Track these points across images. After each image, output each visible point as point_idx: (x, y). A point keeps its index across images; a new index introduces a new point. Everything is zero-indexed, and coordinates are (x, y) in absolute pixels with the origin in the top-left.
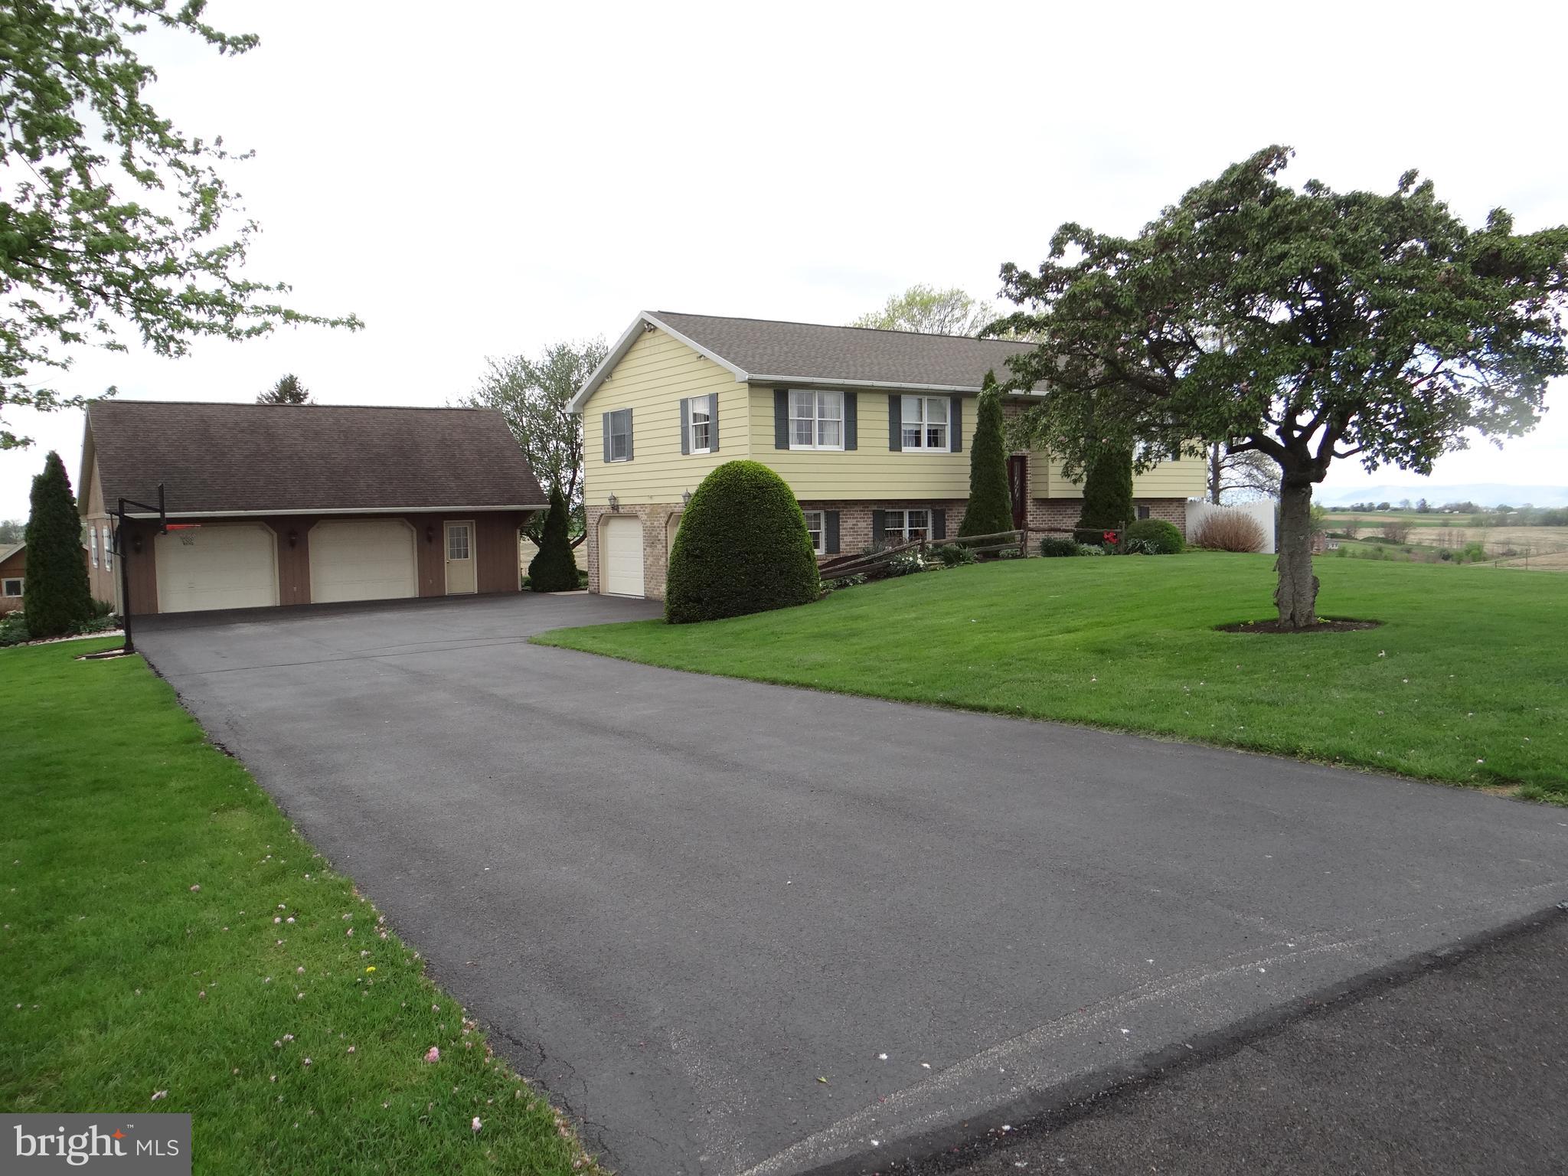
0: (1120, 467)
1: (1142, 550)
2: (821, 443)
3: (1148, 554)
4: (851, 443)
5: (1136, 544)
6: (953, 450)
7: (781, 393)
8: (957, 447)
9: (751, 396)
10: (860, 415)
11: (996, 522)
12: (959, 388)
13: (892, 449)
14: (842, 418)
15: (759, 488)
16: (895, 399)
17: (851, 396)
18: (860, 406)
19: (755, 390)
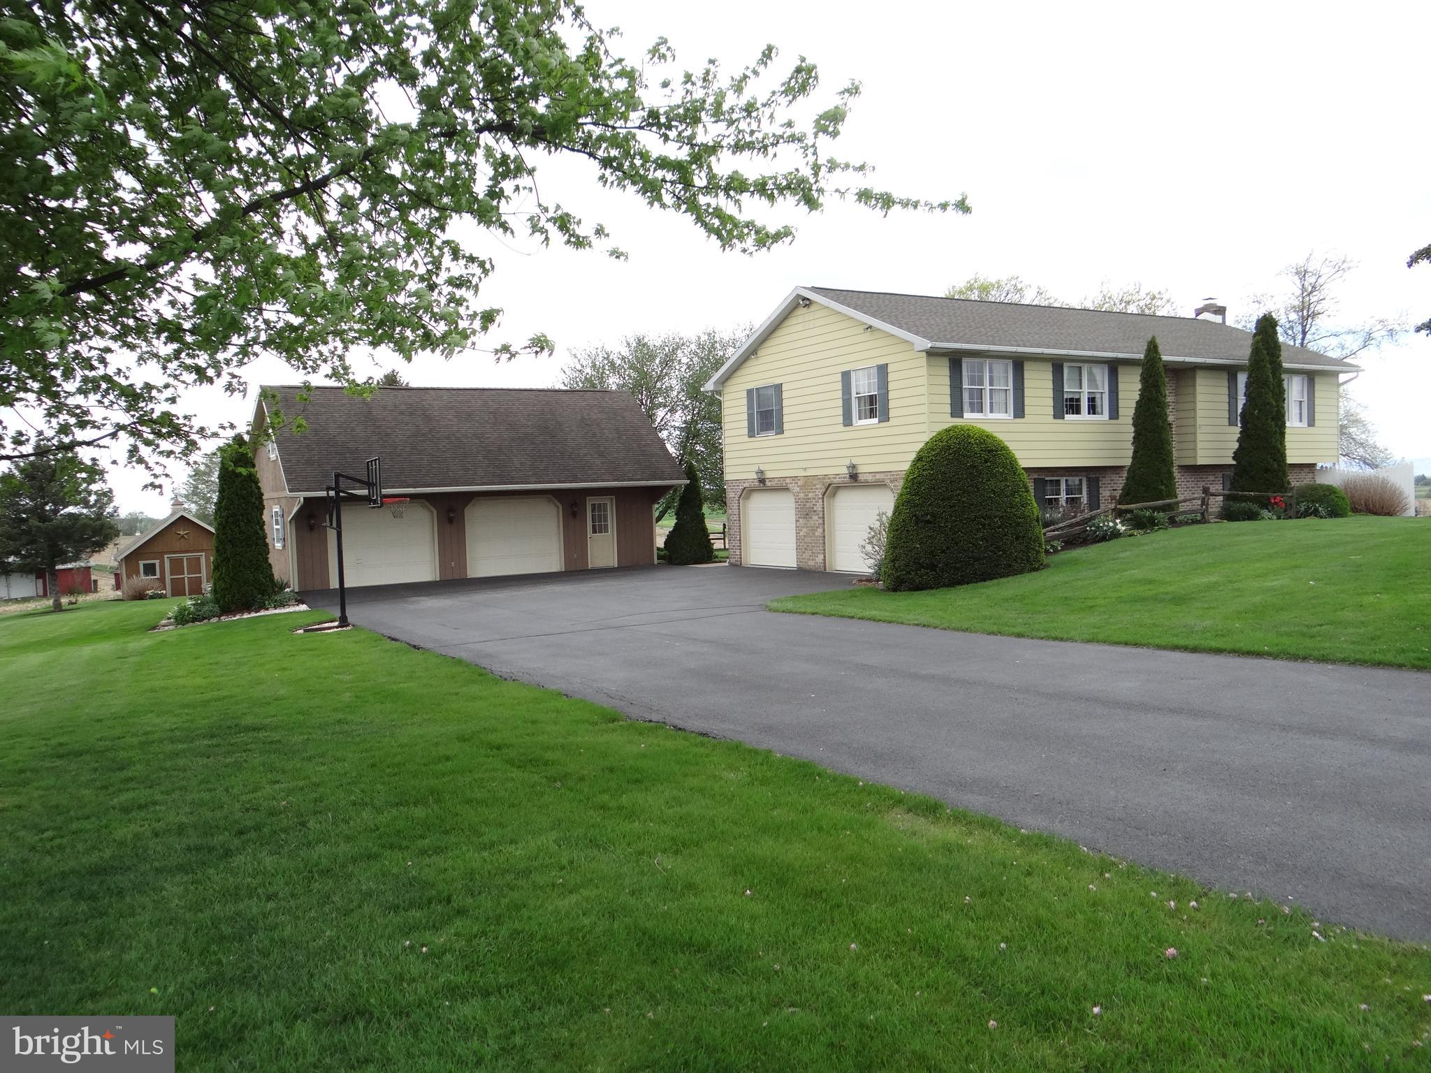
0: (1276, 432)
1: (1316, 513)
2: (991, 412)
3: (1321, 517)
4: (1019, 412)
5: (1309, 508)
6: (1111, 418)
7: (955, 360)
8: (1114, 414)
9: (929, 365)
10: (1027, 383)
11: (1163, 487)
12: (1121, 355)
13: (1055, 417)
14: (1011, 386)
15: (989, 451)
16: (1057, 365)
17: (1019, 364)
18: (1027, 374)
19: (932, 358)
